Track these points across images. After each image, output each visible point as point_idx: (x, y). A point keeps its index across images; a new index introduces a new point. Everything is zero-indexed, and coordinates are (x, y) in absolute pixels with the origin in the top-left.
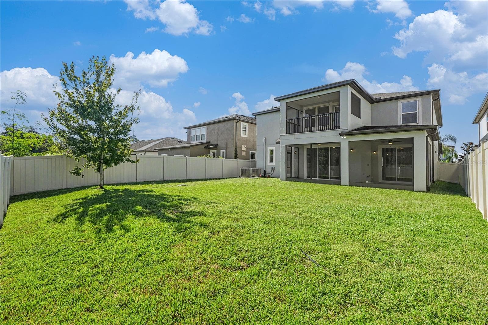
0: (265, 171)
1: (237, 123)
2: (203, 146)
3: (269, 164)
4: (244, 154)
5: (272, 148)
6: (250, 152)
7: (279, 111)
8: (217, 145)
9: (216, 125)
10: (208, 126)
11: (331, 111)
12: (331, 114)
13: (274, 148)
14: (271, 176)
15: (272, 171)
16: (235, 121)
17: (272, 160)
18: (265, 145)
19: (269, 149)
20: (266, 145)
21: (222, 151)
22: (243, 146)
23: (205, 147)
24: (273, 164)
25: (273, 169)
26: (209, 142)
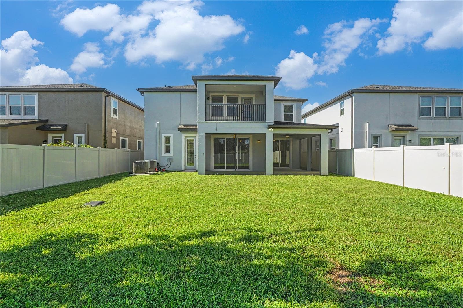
0: (158, 163)
1: (107, 98)
2: (35, 126)
3: (164, 154)
4: (114, 141)
5: (168, 135)
6: (121, 138)
7: (197, 92)
8: (66, 126)
9: (63, 95)
10: (42, 94)
11: (240, 102)
12: (240, 106)
13: (171, 136)
14: (167, 169)
15: (169, 163)
16: (104, 94)
17: (168, 150)
18: (158, 131)
19: (163, 137)
20: (160, 131)
21: (76, 136)
22: (113, 131)
23: (38, 129)
24: (171, 155)
25: (170, 160)
26: (47, 121)
